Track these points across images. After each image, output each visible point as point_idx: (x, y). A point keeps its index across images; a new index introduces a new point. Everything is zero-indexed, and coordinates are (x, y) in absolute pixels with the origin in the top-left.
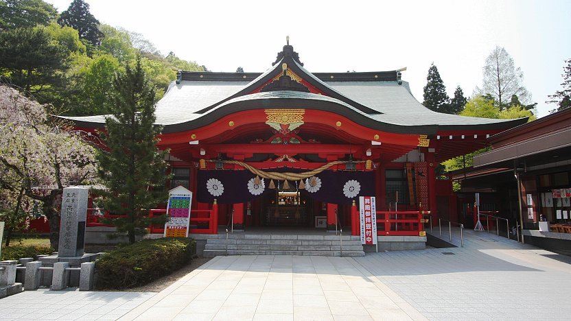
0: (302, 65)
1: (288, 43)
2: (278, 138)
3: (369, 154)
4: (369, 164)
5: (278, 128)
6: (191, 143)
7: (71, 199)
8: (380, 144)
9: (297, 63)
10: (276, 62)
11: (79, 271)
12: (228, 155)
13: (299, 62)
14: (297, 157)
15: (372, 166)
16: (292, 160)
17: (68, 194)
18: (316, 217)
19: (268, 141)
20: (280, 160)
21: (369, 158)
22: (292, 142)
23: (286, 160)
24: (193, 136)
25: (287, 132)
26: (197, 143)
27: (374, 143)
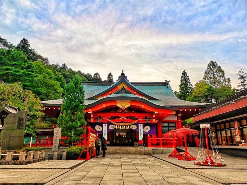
0: (128, 81)
1: (123, 72)
2: (120, 110)
3: (154, 116)
4: (154, 120)
5: (121, 107)
6: (89, 112)
7: (57, 132)
8: (158, 113)
9: (126, 80)
10: (118, 80)
11: (62, 154)
12: (101, 117)
13: (127, 80)
14: (127, 118)
15: (156, 121)
16: (125, 119)
17: (56, 130)
18: (134, 142)
19: (117, 111)
20: (121, 119)
21: (154, 118)
22: (125, 112)
23: (123, 118)
24: (90, 110)
25: (124, 109)
26: (91, 112)
27: (155, 113)
